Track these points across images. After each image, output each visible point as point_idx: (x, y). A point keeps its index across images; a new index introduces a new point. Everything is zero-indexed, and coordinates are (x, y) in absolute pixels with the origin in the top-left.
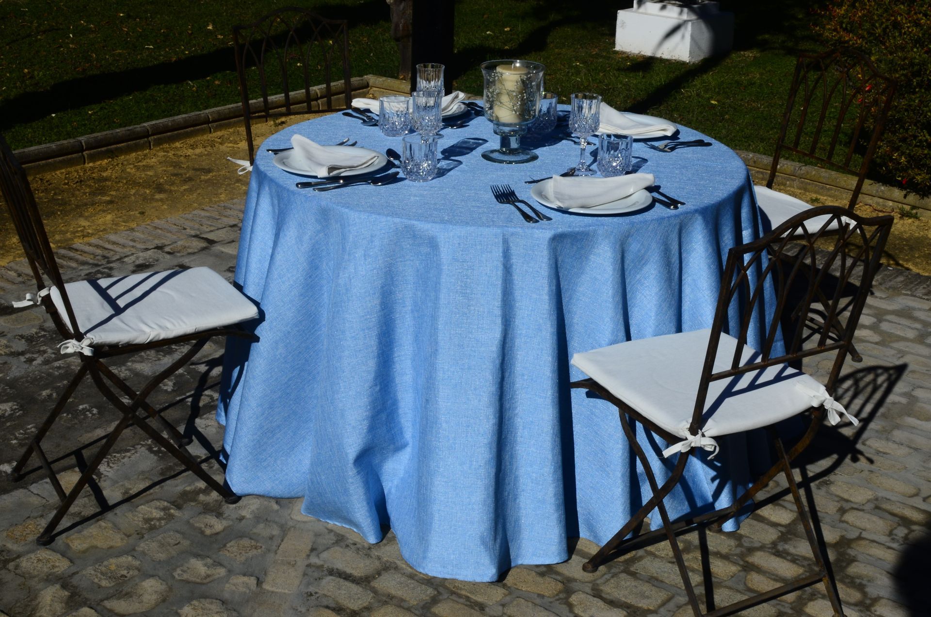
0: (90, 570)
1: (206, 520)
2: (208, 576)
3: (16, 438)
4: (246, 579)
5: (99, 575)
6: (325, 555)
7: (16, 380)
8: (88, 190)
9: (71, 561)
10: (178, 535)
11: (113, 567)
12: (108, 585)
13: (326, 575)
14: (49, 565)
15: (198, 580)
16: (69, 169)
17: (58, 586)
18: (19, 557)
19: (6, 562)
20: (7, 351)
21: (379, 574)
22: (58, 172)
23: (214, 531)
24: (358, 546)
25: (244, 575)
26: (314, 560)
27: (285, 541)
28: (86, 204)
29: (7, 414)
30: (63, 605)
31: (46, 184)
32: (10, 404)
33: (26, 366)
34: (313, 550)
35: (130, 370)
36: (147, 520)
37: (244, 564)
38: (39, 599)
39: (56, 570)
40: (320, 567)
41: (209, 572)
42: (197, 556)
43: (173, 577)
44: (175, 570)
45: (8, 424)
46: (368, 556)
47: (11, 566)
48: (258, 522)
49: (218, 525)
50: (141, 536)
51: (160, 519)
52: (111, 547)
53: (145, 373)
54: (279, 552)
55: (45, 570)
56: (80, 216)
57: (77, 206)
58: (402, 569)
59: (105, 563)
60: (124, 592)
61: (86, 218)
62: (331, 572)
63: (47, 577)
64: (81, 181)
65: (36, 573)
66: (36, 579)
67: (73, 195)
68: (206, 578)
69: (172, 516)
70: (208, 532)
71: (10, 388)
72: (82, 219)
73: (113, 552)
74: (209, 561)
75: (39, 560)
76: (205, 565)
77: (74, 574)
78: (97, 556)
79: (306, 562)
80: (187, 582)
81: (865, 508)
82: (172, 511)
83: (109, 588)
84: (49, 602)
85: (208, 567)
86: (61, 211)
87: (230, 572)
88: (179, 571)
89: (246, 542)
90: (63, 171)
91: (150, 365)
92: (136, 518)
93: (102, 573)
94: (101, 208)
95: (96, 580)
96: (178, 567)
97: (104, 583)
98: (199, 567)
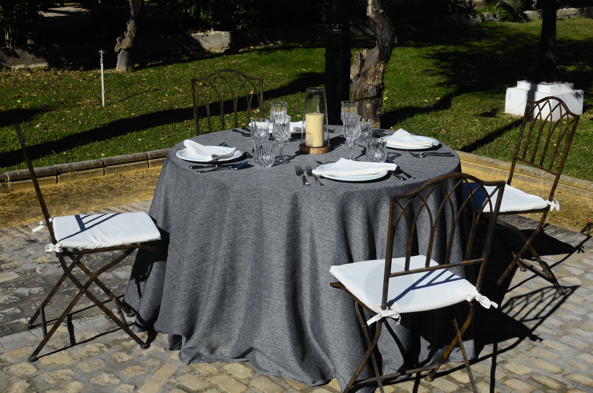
0: (46, 375)
1: (120, 355)
2: (109, 383)
3: (36, 306)
4: (129, 386)
5: (50, 377)
6: (180, 378)
7: (48, 276)
8: (146, 182)
9: (38, 369)
10: (101, 361)
11: (59, 374)
12: (52, 383)
13: (175, 388)
14: (25, 370)
15: (103, 385)
16: (139, 170)
17: (25, 381)
18: (11, 365)
19: (3, 367)
20: (49, 261)
21: (206, 390)
22: (131, 172)
23: (122, 360)
24: (201, 374)
25: (129, 384)
26: (173, 380)
27: (160, 369)
28: (142, 190)
29: (35, 293)
30: (24, 390)
31: (123, 178)
32: (39, 288)
33: (57, 269)
34: (174, 375)
35: (113, 275)
36: (88, 352)
37: (132, 378)
38: (13, 387)
39: (28, 373)
40: (173, 384)
41: (110, 381)
42: (107, 372)
43: (89, 381)
44: (91, 378)
45: (34, 298)
46: (204, 380)
47: (5, 369)
48: (149, 358)
49: (126, 357)
50: (81, 360)
51: (95, 353)
52: (63, 364)
53: (121, 277)
54: (155, 374)
55: (22, 372)
56: (136, 197)
57: (136, 191)
58: (221, 388)
59: (56, 372)
60: (59, 387)
61: (139, 198)
62: (179, 387)
63: (22, 376)
64: (143, 177)
65: (16, 373)
66: (15, 377)
67: (136, 185)
68: (107, 384)
69: (103, 351)
70: (119, 361)
71: (43, 280)
72: (137, 198)
73: (63, 367)
74: (113, 375)
75: (21, 367)
76: (109, 377)
77: (37, 376)
78: (54, 368)
79: (168, 381)
80: (96, 385)
81: (522, 378)
82: (104, 349)
83: (52, 384)
84: (17, 388)
85: (111, 378)
86: (126, 193)
87: (122, 382)
88: (94, 379)
89: (138, 367)
90: (135, 171)
91: (125, 273)
92: (82, 351)
93: (52, 377)
94: (150, 192)
95: (47, 380)
96: (94, 376)
97: (51, 382)
98: (106, 378)
